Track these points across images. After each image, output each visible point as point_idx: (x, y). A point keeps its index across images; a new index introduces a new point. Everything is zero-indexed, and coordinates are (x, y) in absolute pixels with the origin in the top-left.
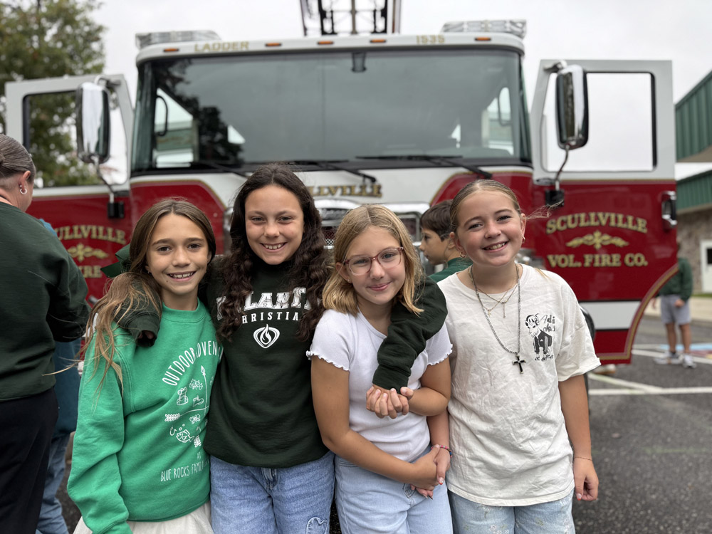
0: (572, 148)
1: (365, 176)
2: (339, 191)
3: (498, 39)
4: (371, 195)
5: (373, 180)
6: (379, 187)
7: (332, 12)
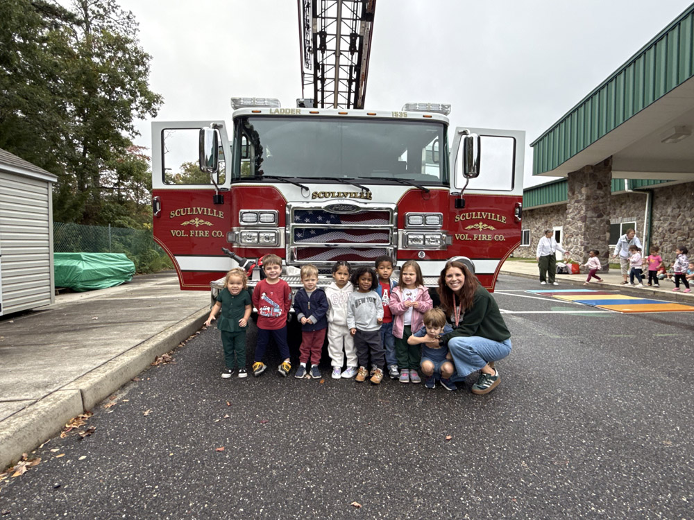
0: (471, 177)
1: (363, 188)
2: (349, 195)
3: (436, 116)
4: (366, 198)
5: (367, 190)
6: (371, 194)
7: (323, 65)
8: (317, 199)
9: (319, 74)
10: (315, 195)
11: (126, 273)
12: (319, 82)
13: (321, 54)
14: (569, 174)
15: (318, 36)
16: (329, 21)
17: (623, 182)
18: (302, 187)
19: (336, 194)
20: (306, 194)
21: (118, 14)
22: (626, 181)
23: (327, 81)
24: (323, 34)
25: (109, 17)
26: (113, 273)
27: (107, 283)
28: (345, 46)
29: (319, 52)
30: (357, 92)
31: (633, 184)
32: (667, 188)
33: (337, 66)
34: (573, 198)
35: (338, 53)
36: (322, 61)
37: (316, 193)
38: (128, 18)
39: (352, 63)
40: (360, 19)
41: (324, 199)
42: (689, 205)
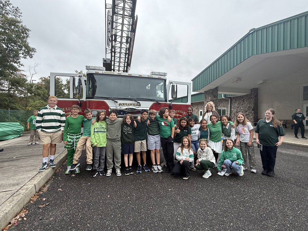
1: (138, 102)
3: (162, 77)
4: (139, 106)
5: (139, 103)
6: (140, 104)
7: (115, 47)
8: (121, 106)
9: (113, 50)
10: (120, 105)
11: (20, 132)
12: (113, 53)
13: (114, 43)
14: (204, 92)
15: (114, 36)
16: (118, 31)
17: (222, 94)
18: (115, 101)
19: (128, 104)
20: (116, 104)
21: (11, 7)
22: (223, 95)
23: (117, 53)
24: (116, 36)
25: (6, 8)
26: (14, 132)
27: (10, 137)
28: (124, 40)
29: (114, 42)
30: (128, 58)
31: (225, 96)
32: (235, 97)
33: (121, 48)
34: (206, 101)
35: (121, 43)
36: (115, 45)
37: (120, 104)
38: (16, 10)
39: (127, 47)
40: (130, 31)
41: (123, 106)
42: (242, 103)
